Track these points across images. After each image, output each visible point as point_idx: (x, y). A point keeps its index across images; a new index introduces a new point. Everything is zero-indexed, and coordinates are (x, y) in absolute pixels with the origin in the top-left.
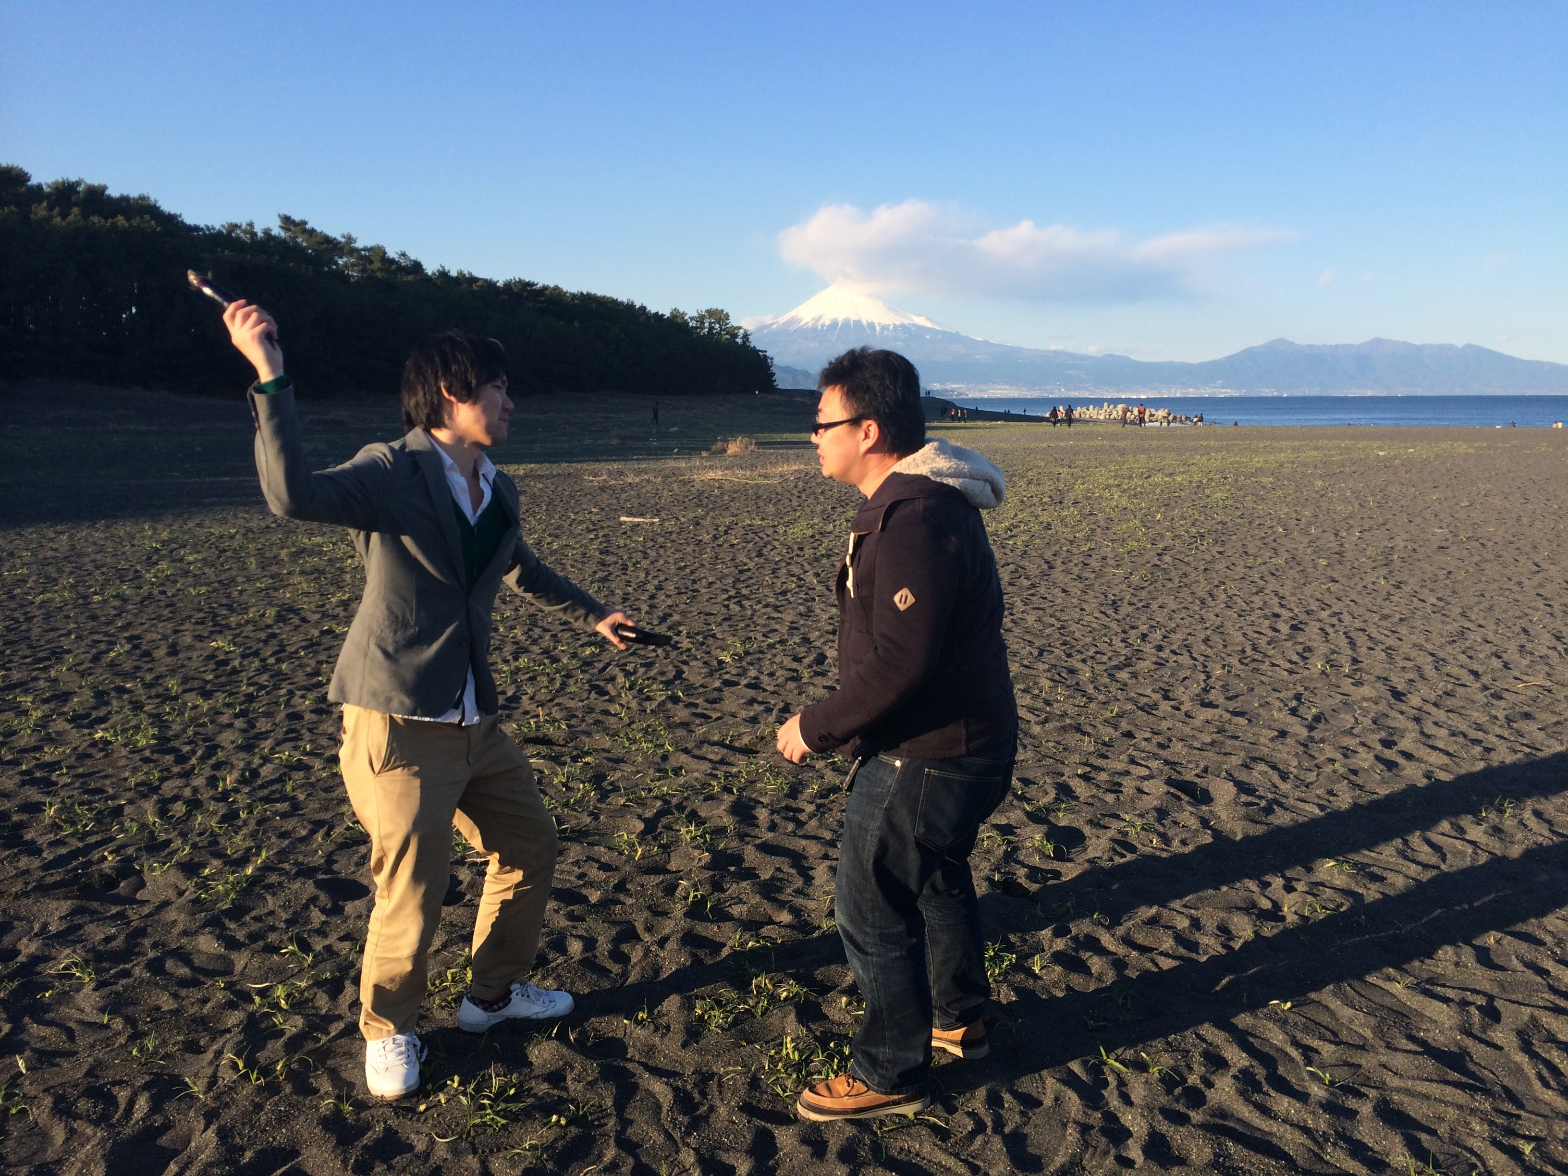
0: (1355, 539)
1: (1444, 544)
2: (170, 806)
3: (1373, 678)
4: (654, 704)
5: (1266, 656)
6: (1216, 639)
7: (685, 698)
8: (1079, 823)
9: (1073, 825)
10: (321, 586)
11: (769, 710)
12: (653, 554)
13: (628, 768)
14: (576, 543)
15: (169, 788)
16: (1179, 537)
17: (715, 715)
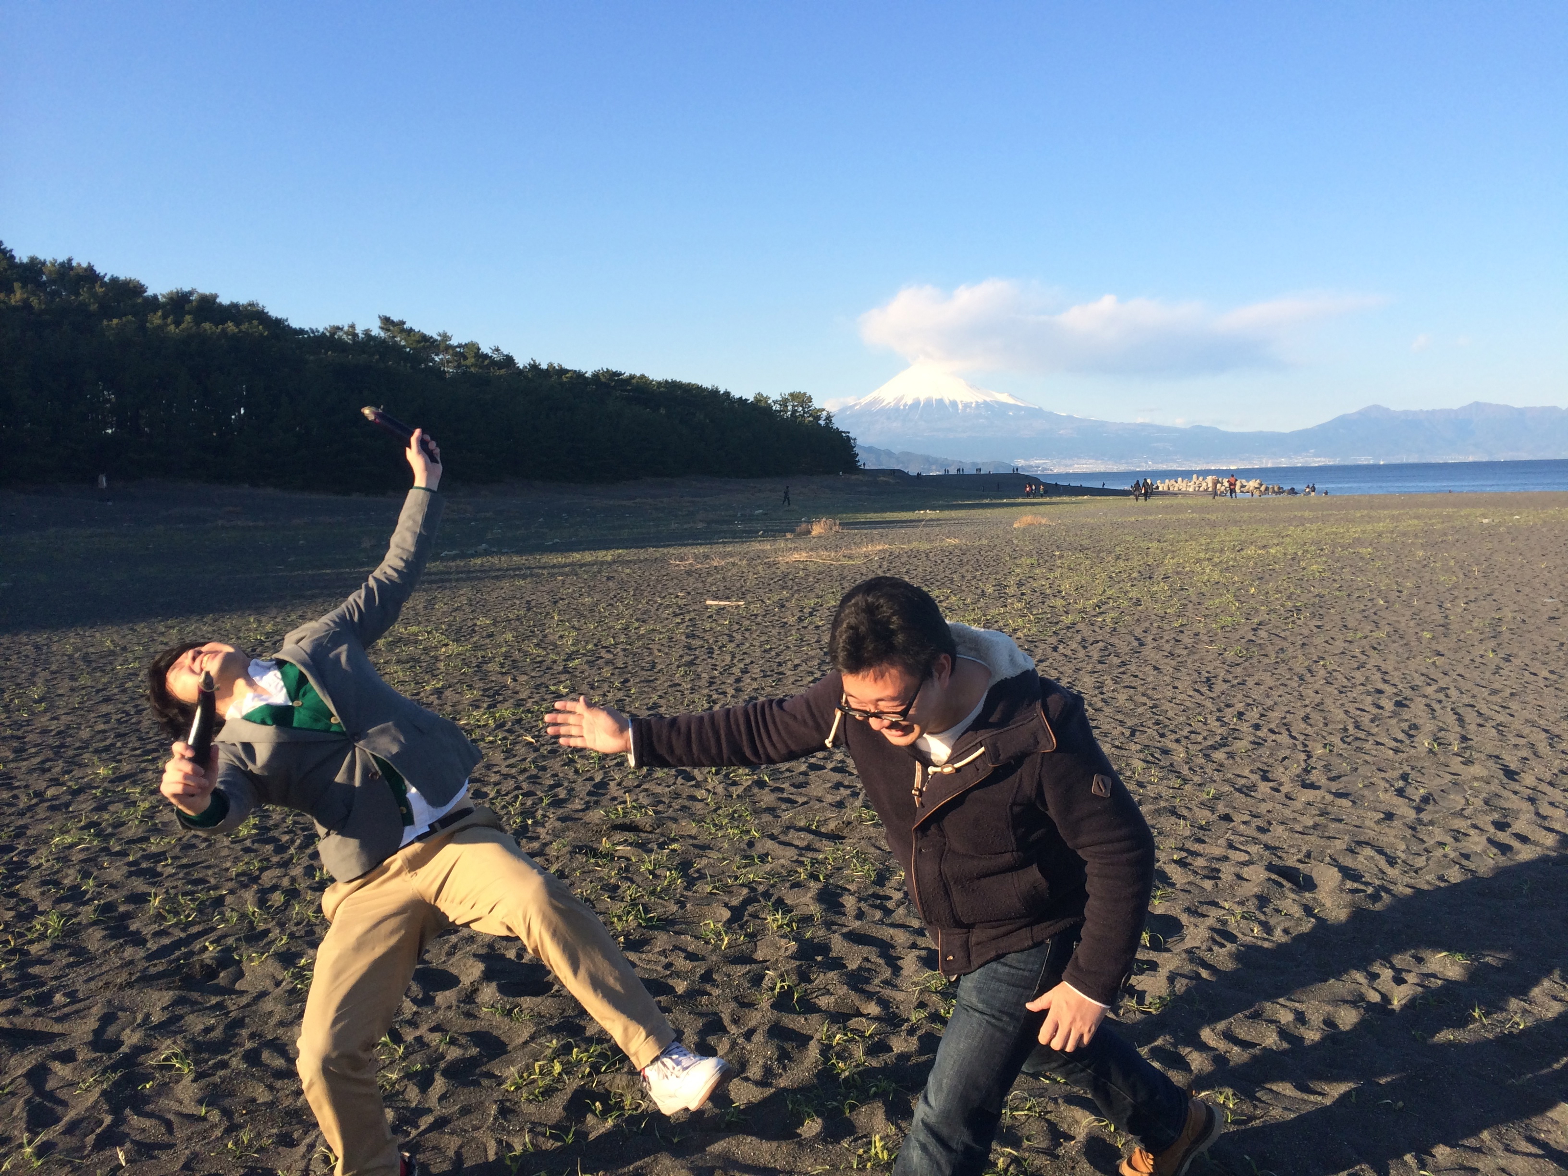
0: (1459, 610)
1: (1556, 614)
2: (269, 896)
3: (1483, 757)
4: (740, 789)
5: (1369, 734)
6: (1316, 716)
7: (771, 783)
8: (1176, 910)
9: (1170, 913)
10: (416, 675)
11: (855, 795)
12: (738, 637)
13: (714, 855)
14: (663, 627)
15: (268, 878)
16: (1274, 611)
17: (801, 800)
